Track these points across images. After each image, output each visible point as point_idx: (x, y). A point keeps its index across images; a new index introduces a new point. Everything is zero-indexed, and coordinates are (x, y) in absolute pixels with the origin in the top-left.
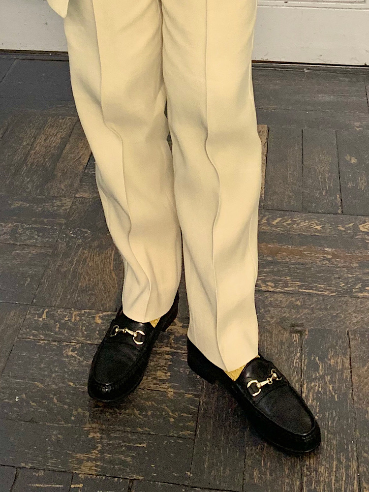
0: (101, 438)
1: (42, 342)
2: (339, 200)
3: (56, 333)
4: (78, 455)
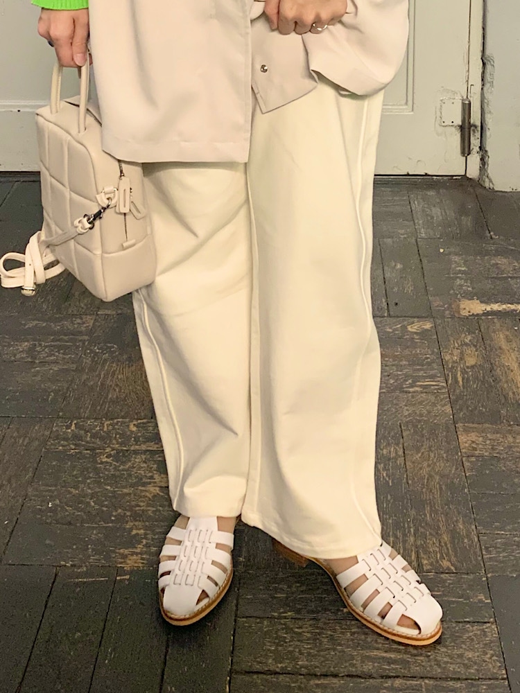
0: (145, 534)
1: (72, 451)
2: (385, 304)
3: (87, 442)
4: (122, 551)
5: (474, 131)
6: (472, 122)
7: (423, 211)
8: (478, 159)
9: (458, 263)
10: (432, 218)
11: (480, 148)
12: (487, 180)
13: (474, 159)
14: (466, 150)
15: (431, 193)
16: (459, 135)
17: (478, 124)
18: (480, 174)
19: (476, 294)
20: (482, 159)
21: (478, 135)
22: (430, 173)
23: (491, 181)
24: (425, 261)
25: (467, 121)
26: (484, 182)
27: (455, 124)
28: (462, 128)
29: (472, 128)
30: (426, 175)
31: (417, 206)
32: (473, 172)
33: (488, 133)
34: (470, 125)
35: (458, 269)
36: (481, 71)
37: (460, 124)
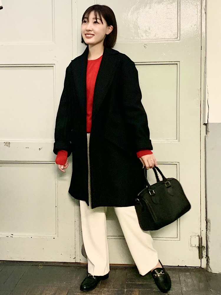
6: (203, 245)
7: (185, 280)
10: (188, 283)
11: (206, 256)
13: (204, 260)
14: (201, 257)
15: (188, 273)
16: (198, 251)
17: (206, 247)
18: (207, 266)
20: (207, 260)
21: (205, 250)
23: (211, 269)
25: (201, 245)
26: (208, 269)
27: (196, 246)
28: (199, 248)
29: (203, 248)
30: (186, 266)
31: (182, 278)
32: (204, 266)
33: (209, 250)
36: (206, 225)
37: (198, 246)
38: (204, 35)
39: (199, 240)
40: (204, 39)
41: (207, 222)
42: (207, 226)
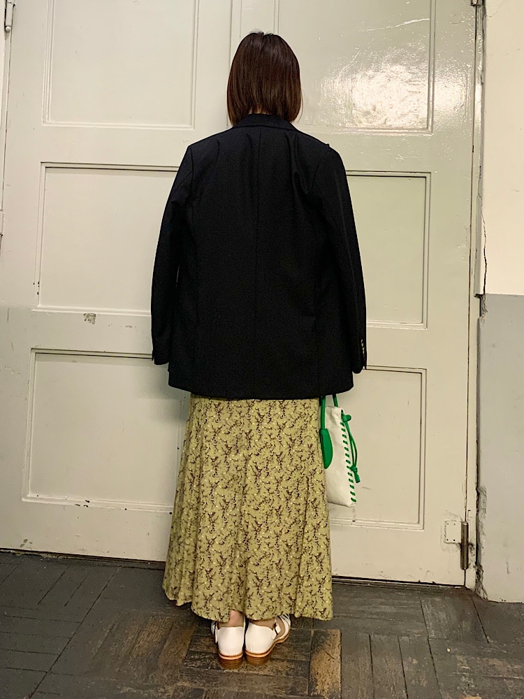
2: (405, 695)
5: (471, 548)
6: (469, 541)
7: (433, 614)
8: (475, 572)
9: (462, 662)
10: (440, 621)
11: (476, 563)
12: (482, 591)
13: (472, 572)
14: (465, 565)
15: (437, 599)
16: (459, 552)
17: (474, 543)
18: (476, 585)
19: (478, 691)
20: (477, 573)
21: (474, 552)
22: (437, 582)
23: (484, 591)
24: (436, 659)
25: (465, 541)
26: (479, 592)
27: (456, 542)
28: (461, 545)
29: (470, 546)
30: (434, 583)
32: (471, 584)
33: (482, 551)
34: (468, 544)
35: (463, 667)
36: (476, 499)
37: (460, 542)
38: (478, 124)
39: (463, 531)
40: (478, 132)
41: (478, 494)
42: (478, 500)
